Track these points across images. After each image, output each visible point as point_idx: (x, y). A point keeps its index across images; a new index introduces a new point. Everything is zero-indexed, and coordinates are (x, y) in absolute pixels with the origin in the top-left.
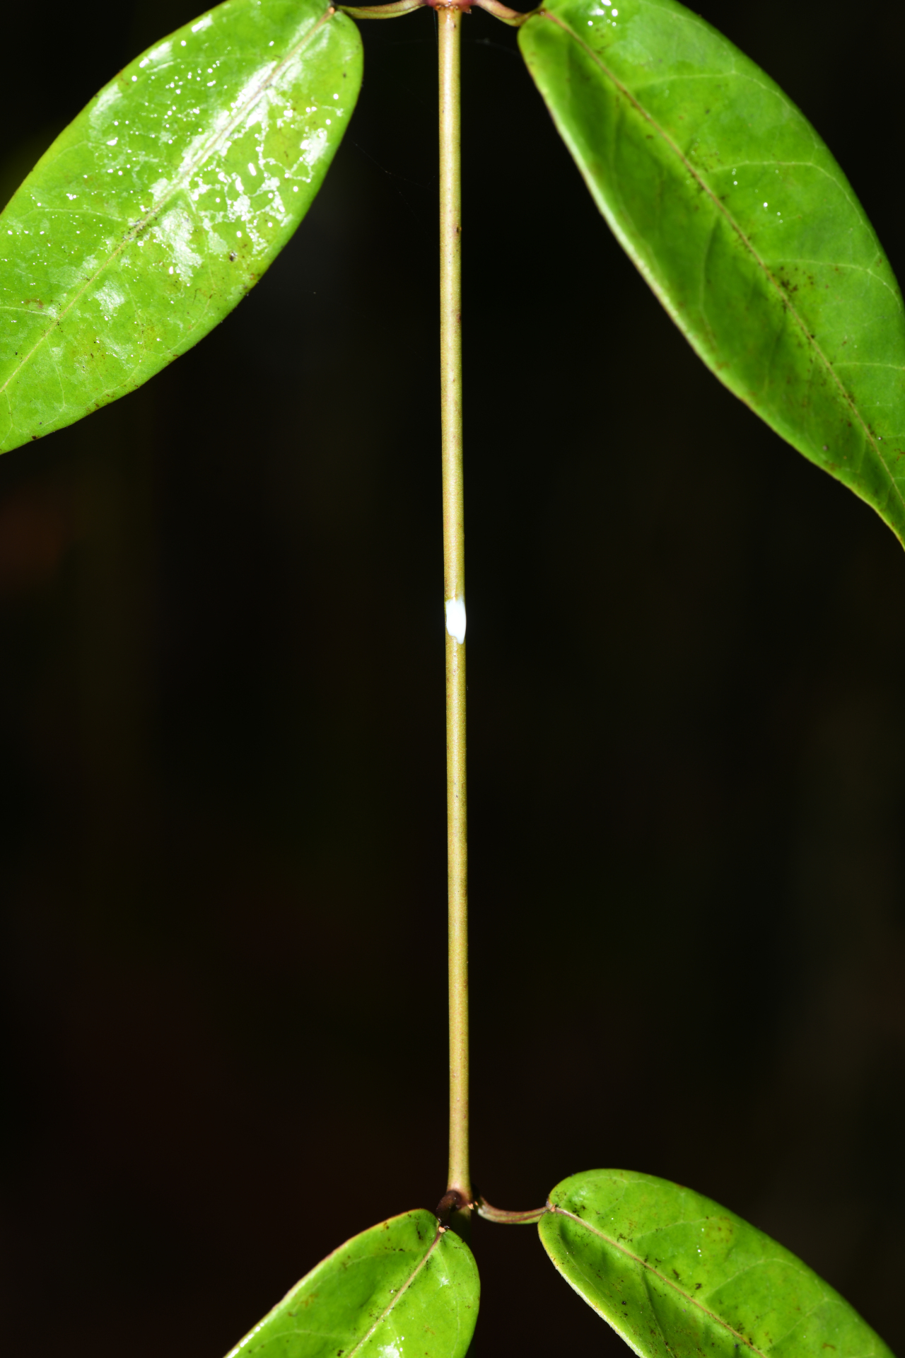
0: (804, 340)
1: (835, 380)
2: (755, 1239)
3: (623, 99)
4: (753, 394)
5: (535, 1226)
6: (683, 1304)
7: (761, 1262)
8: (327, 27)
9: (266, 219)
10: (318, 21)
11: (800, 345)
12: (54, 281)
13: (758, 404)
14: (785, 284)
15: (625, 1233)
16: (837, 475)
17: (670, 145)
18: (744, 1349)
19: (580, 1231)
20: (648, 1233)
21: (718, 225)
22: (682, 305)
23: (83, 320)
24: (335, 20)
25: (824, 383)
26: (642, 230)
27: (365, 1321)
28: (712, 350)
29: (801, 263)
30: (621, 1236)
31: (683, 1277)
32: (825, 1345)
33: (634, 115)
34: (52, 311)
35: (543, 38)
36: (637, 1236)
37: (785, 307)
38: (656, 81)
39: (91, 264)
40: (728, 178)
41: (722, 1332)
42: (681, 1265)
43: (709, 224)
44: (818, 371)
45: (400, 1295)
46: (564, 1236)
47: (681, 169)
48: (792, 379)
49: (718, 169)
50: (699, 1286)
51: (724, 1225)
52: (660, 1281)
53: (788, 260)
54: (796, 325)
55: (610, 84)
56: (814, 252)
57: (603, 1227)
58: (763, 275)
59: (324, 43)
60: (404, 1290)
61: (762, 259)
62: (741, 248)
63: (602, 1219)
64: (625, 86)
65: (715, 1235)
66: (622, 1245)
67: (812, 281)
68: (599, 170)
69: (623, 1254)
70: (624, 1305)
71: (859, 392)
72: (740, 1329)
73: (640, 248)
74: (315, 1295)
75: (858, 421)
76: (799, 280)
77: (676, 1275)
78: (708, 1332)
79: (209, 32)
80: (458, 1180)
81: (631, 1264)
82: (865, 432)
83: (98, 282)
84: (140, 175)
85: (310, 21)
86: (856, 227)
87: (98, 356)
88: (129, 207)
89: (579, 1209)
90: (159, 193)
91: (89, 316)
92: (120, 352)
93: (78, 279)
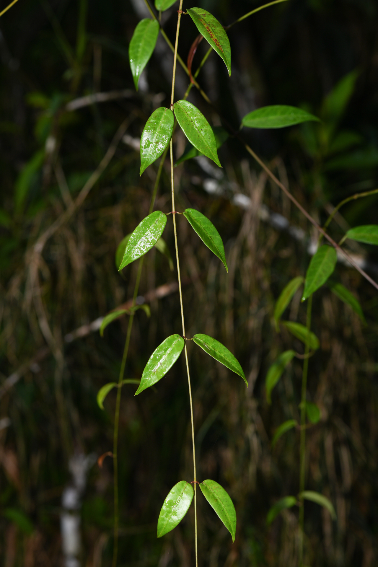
1: (216, 247)
2: (216, 341)
3: (194, 219)
4: (210, 247)
5: (192, 340)
6: (208, 346)
7: (217, 343)
8: (163, 215)
9: (158, 234)
11: (213, 244)
12: (136, 243)
15: (202, 339)
17: (198, 224)
18: (215, 351)
19: (197, 339)
20: (204, 339)
21: (204, 232)
22: (202, 238)
26: (198, 231)
28: (205, 243)
29: (212, 236)
33: (195, 221)
34: (136, 246)
35: (185, 214)
37: (211, 240)
39: (140, 241)
40: (204, 227)
41: (213, 349)
43: (203, 231)
44: (215, 246)
46: (195, 339)
47: (200, 226)
48: (213, 247)
49: (203, 226)
50: (210, 345)
51: (213, 339)
53: (211, 236)
54: (212, 242)
55: (192, 218)
56: (213, 235)
58: (209, 237)
59: (163, 217)
61: (209, 235)
62: (206, 234)
63: (199, 338)
65: (212, 340)
68: (193, 225)
69: (202, 341)
71: (219, 249)
72: (215, 349)
75: (219, 252)
76: (212, 238)
77: (207, 344)
78: (211, 349)
80: (184, 335)
83: (141, 243)
84: (145, 231)
85: (161, 214)
86: (217, 233)
87: (141, 251)
88: (144, 234)
89: (197, 337)
90: (147, 233)
91: (140, 246)
92: (144, 250)
93: (139, 243)
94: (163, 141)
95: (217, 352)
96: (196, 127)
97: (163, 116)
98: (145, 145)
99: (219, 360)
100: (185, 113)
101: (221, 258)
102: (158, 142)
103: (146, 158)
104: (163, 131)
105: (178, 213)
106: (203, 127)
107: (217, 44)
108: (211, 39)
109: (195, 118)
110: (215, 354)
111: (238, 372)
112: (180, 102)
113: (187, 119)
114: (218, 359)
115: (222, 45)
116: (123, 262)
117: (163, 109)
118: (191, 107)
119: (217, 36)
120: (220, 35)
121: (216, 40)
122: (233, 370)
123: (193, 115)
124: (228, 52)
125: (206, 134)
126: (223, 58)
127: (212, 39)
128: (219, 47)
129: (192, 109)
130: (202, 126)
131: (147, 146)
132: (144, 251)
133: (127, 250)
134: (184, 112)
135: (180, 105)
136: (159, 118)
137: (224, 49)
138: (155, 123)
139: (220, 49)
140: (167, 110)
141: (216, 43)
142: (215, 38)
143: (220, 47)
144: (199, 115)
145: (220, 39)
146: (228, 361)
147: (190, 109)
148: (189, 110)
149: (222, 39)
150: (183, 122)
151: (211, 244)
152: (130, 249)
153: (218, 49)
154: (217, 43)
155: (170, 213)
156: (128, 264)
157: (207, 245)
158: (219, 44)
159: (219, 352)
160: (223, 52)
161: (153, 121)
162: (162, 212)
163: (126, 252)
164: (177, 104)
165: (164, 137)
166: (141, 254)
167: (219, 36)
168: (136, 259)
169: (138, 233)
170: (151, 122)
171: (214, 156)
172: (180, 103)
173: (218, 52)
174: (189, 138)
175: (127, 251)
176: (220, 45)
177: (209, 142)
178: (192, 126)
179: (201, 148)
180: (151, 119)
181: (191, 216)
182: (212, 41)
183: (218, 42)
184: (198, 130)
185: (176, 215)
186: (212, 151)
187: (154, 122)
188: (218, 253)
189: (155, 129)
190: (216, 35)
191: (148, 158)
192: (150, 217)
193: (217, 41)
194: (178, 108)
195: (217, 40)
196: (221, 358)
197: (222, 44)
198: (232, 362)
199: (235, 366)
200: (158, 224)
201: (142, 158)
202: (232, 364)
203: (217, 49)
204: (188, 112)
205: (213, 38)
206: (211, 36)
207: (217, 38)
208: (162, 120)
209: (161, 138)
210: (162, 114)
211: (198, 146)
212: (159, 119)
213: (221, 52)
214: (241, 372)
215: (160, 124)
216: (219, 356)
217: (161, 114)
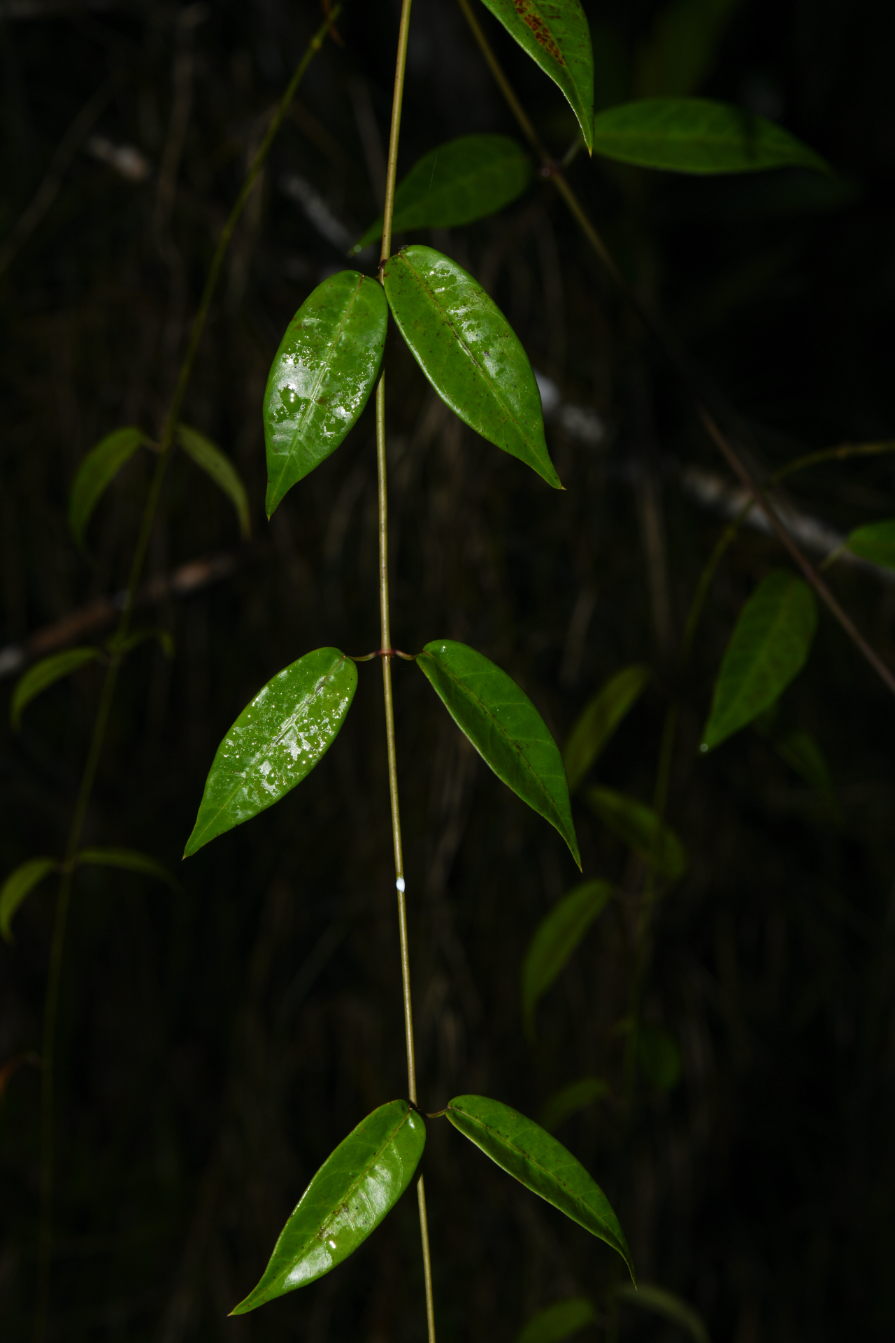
0: (527, 767)
1: (539, 782)
2: (527, 1121)
3: (455, 681)
5: (445, 1116)
6: (502, 1142)
7: (530, 1129)
8: (344, 663)
9: (325, 734)
10: (340, 661)
11: (525, 768)
12: (244, 763)
13: (513, 787)
14: (518, 747)
15: (478, 1116)
16: (542, 815)
17: (473, 697)
18: (527, 1159)
19: (461, 1115)
20: (487, 1117)
21: (493, 725)
22: (483, 751)
23: (256, 777)
24: (346, 661)
25: (535, 782)
26: (467, 725)
27: (384, 1142)
28: (495, 767)
29: (524, 739)
30: (477, 1117)
31: (501, 1132)
32: (557, 1160)
33: (460, 686)
34: (243, 775)
35: (425, 660)
36: (483, 1117)
37: (519, 755)
38: (466, 675)
39: (258, 755)
40: (495, 709)
41: (517, 1152)
42: (500, 1128)
43: (490, 725)
44: (533, 778)
45: (396, 1132)
46: (455, 1117)
47: (478, 706)
48: (524, 780)
49: (491, 706)
50: (507, 1136)
52: (492, 1133)
53: (519, 738)
54: (523, 761)
55: (450, 676)
56: (528, 736)
57: (469, 1114)
58: (510, 743)
59: (342, 669)
60: (398, 1130)
61: (510, 738)
62: (502, 734)
63: (469, 1112)
64: (456, 677)
65: (512, 1118)
66: (478, 1121)
67: (528, 746)
68: (450, 704)
69: (478, 1122)
70: (480, 1139)
71: (546, 784)
72: (524, 1152)
73: (467, 732)
74: (366, 1128)
76: (523, 745)
77: (498, 1132)
78: (512, 1152)
79: (301, 665)
80: (413, 1097)
81: (481, 1127)
82: (551, 801)
83: (261, 762)
84: (276, 720)
85: (337, 660)
86: (542, 727)
87: (261, 791)
88: (272, 733)
89: (460, 1108)
90: (284, 727)
91: (258, 775)
92: (270, 788)
93: (253, 761)
94: (347, 394)
95: (533, 1164)
96: (466, 344)
97: (349, 305)
98: (282, 409)
99: (544, 1193)
100: (426, 295)
101: (557, 820)
102: (330, 400)
103: (283, 456)
104: (348, 360)
105: (400, 654)
106: (492, 345)
107: (538, 36)
108: (517, 18)
109: (461, 311)
110: (524, 1169)
111: (607, 1233)
112: (409, 254)
113: (431, 316)
114: (539, 1190)
115: (560, 40)
116: (198, 828)
117: (351, 279)
118: (448, 272)
119: (543, 6)
120: (553, 4)
121: (535, 20)
122: (591, 1228)
123: (456, 299)
124: (584, 63)
125: (501, 372)
126: (562, 85)
127: (521, 16)
128: (547, 45)
129: (453, 279)
130: (487, 342)
131: (289, 411)
132: (274, 794)
133: (213, 788)
134: (423, 289)
135: (408, 263)
136: (336, 310)
137: (567, 53)
138: (317, 328)
139: (552, 53)
140: (364, 281)
141: (535, 33)
142: (532, 14)
143: (552, 44)
144: (476, 299)
145: (552, 18)
146: (570, 1193)
147: (443, 278)
148: (440, 283)
149: (558, 17)
150: (418, 328)
151: (516, 771)
152: (223, 785)
153: (544, 54)
154: (540, 31)
155: (371, 656)
156: (215, 836)
157: (500, 777)
158: (550, 34)
159: (539, 1162)
160: (561, 63)
161: (313, 323)
162: (342, 654)
163: (208, 794)
164: (399, 259)
165: (348, 379)
166: (261, 801)
167: (550, 6)
168: (243, 821)
169: (251, 727)
170: (305, 326)
171: (532, 448)
172: (408, 257)
173: (542, 63)
174: (439, 386)
175: (214, 790)
176: (554, 39)
177: (513, 400)
178: (450, 341)
179: (482, 421)
180: (307, 319)
181: (445, 670)
182: (522, 23)
183: (544, 29)
184: (474, 354)
185: (395, 661)
186: (527, 432)
187: (316, 324)
188: (544, 803)
189: (317, 350)
190: (536, 5)
191: (292, 456)
192: (296, 671)
193: (540, 24)
194: (401, 277)
195: (541, 21)
196: (547, 1185)
197: (560, 36)
198: (583, 1198)
199: (594, 1213)
200: (325, 695)
201: (270, 454)
202: (586, 1205)
203: (540, 53)
204: (437, 291)
205: (526, 15)
206: (517, 6)
207: (542, 12)
208: (345, 319)
209: (339, 384)
210: (346, 295)
211: (473, 415)
212: (335, 316)
213: (556, 65)
214: (616, 1234)
215: (335, 333)
216: (541, 1175)
217: (343, 296)
